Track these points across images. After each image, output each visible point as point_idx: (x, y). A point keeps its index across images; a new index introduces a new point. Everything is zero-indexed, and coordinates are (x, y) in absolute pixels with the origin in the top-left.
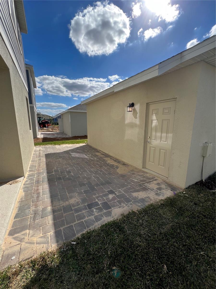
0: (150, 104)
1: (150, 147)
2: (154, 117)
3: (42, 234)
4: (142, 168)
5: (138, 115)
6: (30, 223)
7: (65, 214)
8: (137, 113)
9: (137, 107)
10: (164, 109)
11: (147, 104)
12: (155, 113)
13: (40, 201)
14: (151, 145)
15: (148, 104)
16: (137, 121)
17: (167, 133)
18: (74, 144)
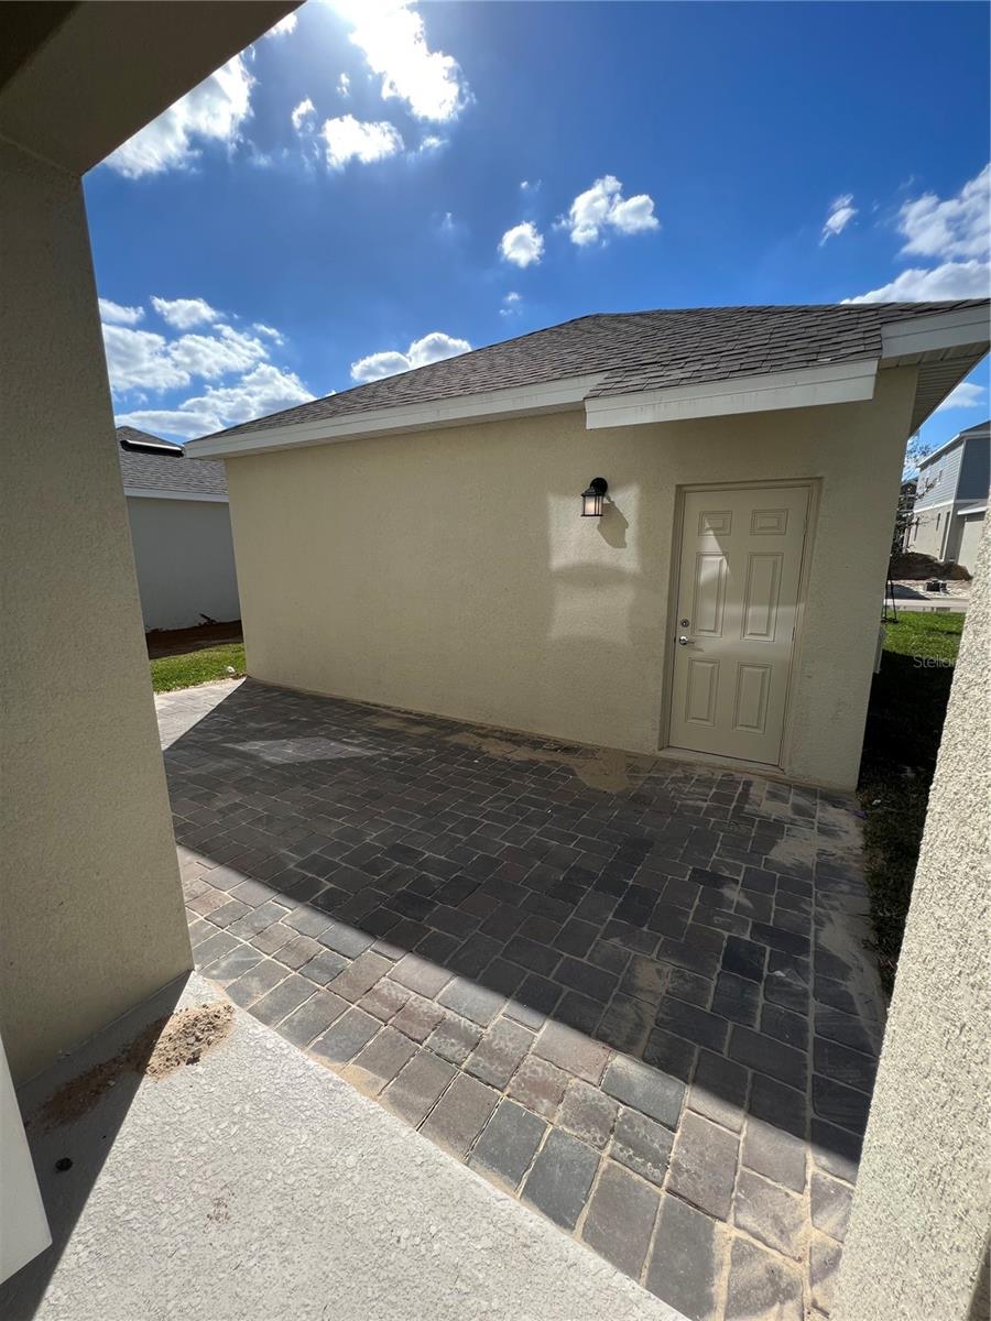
0: (688, 488)
1: (691, 661)
2: (711, 543)
3: (801, 1193)
4: (660, 750)
5: (630, 534)
6: (669, 1190)
7: (725, 1050)
8: (626, 525)
9: (626, 499)
10: (755, 512)
11: (679, 487)
12: (711, 528)
13: (522, 1059)
14: (698, 655)
15: (681, 491)
16: (628, 559)
17: (771, 606)
18: (168, 690)
